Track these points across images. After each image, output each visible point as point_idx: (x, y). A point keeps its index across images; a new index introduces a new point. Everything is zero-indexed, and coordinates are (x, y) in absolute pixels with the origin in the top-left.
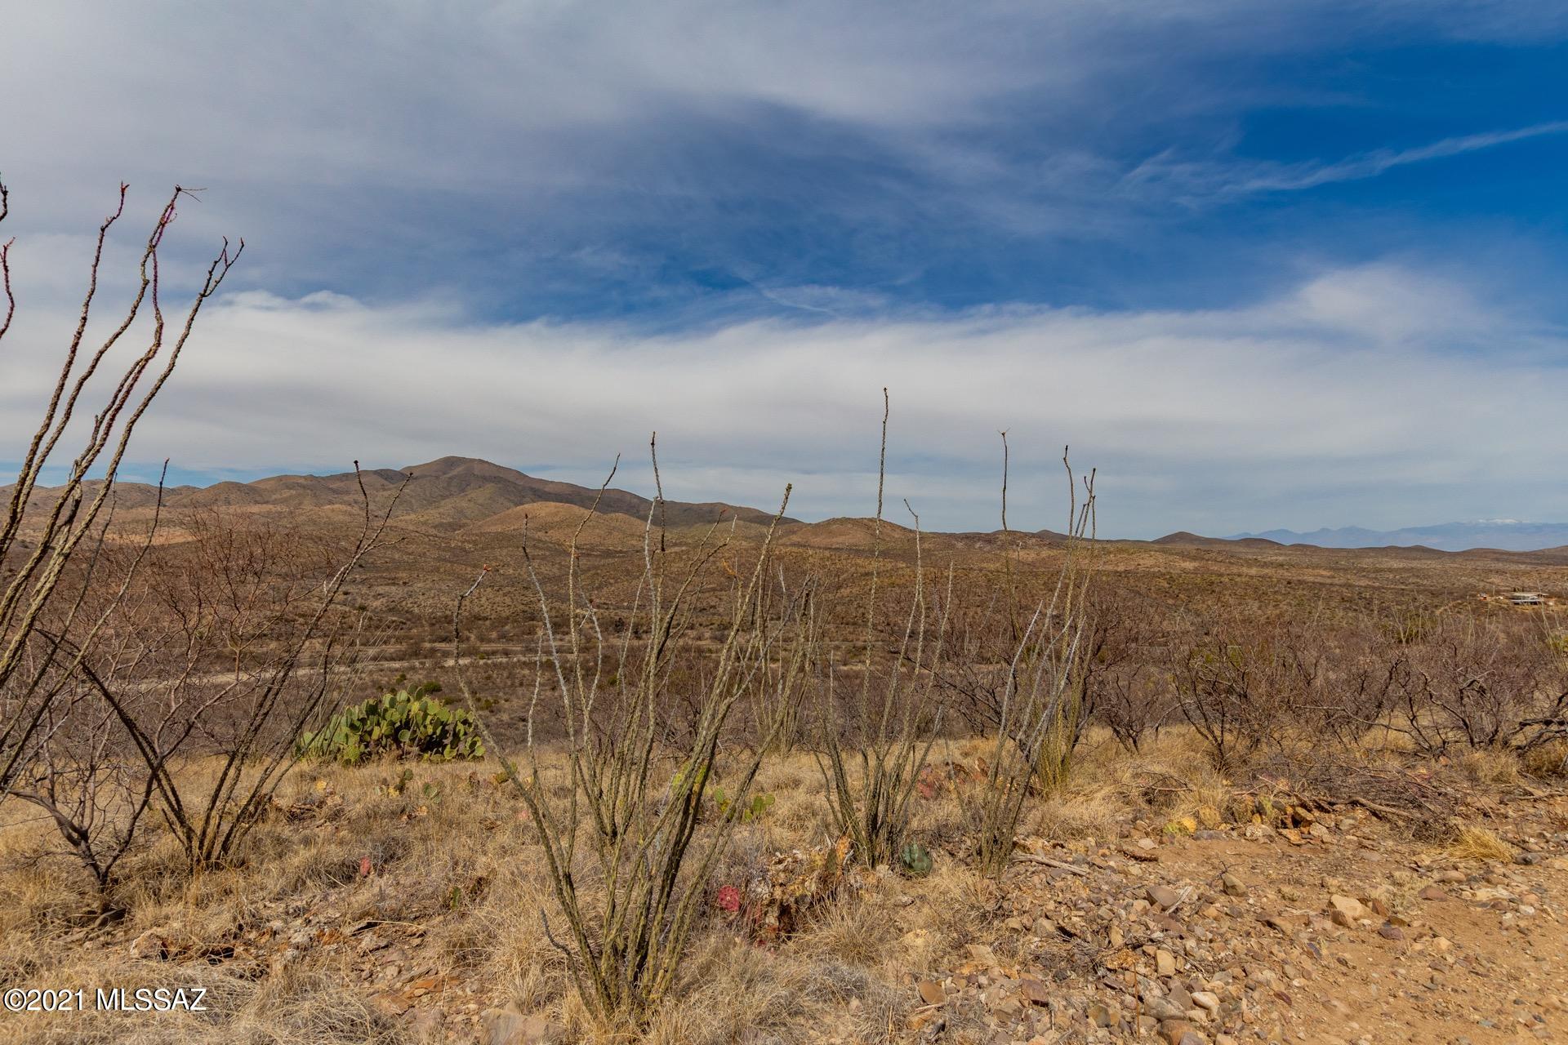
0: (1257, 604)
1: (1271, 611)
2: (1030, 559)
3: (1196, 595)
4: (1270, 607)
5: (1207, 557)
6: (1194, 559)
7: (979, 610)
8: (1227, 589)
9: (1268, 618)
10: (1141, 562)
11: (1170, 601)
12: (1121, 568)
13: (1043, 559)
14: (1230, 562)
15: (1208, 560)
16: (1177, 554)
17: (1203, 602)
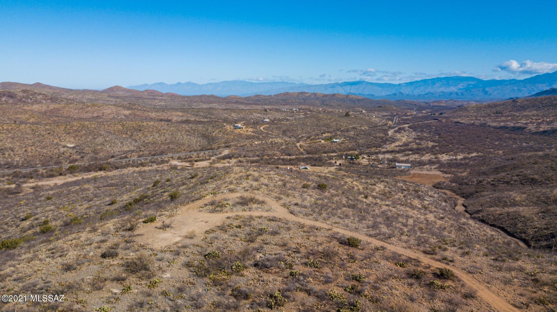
0: (158, 135)
1: (163, 138)
2: (43, 110)
3: (134, 132)
4: (162, 136)
5: (134, 107)
6: (128, 109)
7: (33, 147)
8: (146, 129)
9: (162, 141)
10: (105, 111)
11: (124, 136)
12: (95, 115)
13: (51, 110)
14: (144, 110)
15: (134, 109)
16: (120, 106)
17: (137, 136)
